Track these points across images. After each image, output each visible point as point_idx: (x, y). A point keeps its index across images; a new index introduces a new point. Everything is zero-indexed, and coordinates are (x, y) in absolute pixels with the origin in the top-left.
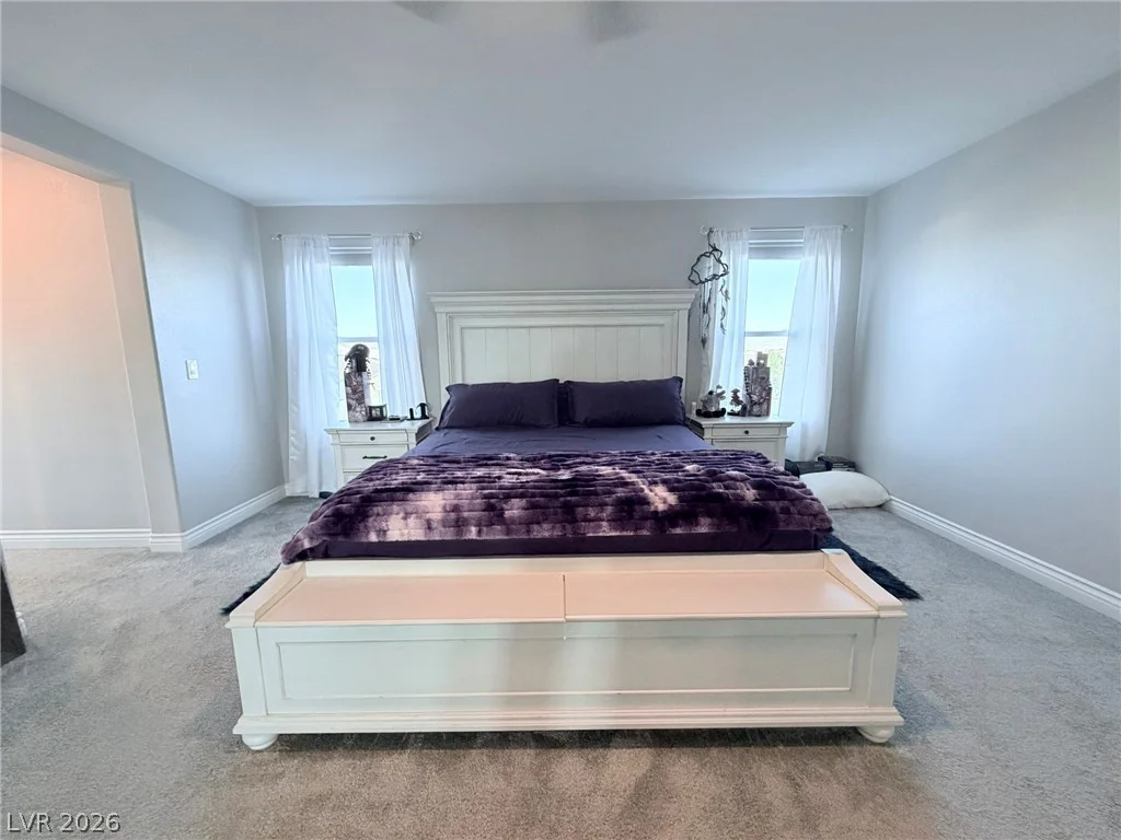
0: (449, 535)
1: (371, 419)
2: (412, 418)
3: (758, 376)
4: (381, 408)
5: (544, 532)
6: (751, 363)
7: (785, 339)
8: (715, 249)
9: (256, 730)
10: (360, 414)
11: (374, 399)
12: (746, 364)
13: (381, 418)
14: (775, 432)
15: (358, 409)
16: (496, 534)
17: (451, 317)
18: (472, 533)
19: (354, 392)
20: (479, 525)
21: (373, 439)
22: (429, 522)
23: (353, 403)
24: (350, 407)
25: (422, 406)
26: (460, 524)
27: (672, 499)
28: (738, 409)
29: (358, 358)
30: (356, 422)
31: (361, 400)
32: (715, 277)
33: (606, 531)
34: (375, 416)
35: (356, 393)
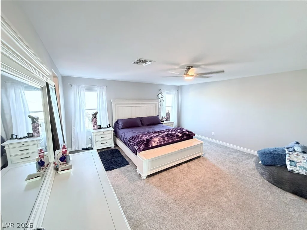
0: (160, 144)
1: (98, 128)
2: (108, 127)
3: (168, 114)
4: (100, 126)
5: (170, 141)
6: (167, 112)
7: (171, 107)
8: (161, 93)
9: (144, 176)
10: (96, 127)
11: (98, 124)
12: (166, 112)
13: (100, 128)
14: (172, 123)
15: (96, 126)
16: (165, 142)
17: (116, 104)
18: (163, 143)
19: (95, 122)
20: (163, 142)
21: (103, 133)
22: (157, 142)
23: (94, 125)
24: (93, 126)
25: (109, 124)
26: (161, 142)
27: (181, 134)
28: (166, 120)
29: (95, 115)
30: (95, 129)
31: (96, 124)
32: (161, 98)
33: (177, 140)
34: (99, 128)
35: (95, 123)
